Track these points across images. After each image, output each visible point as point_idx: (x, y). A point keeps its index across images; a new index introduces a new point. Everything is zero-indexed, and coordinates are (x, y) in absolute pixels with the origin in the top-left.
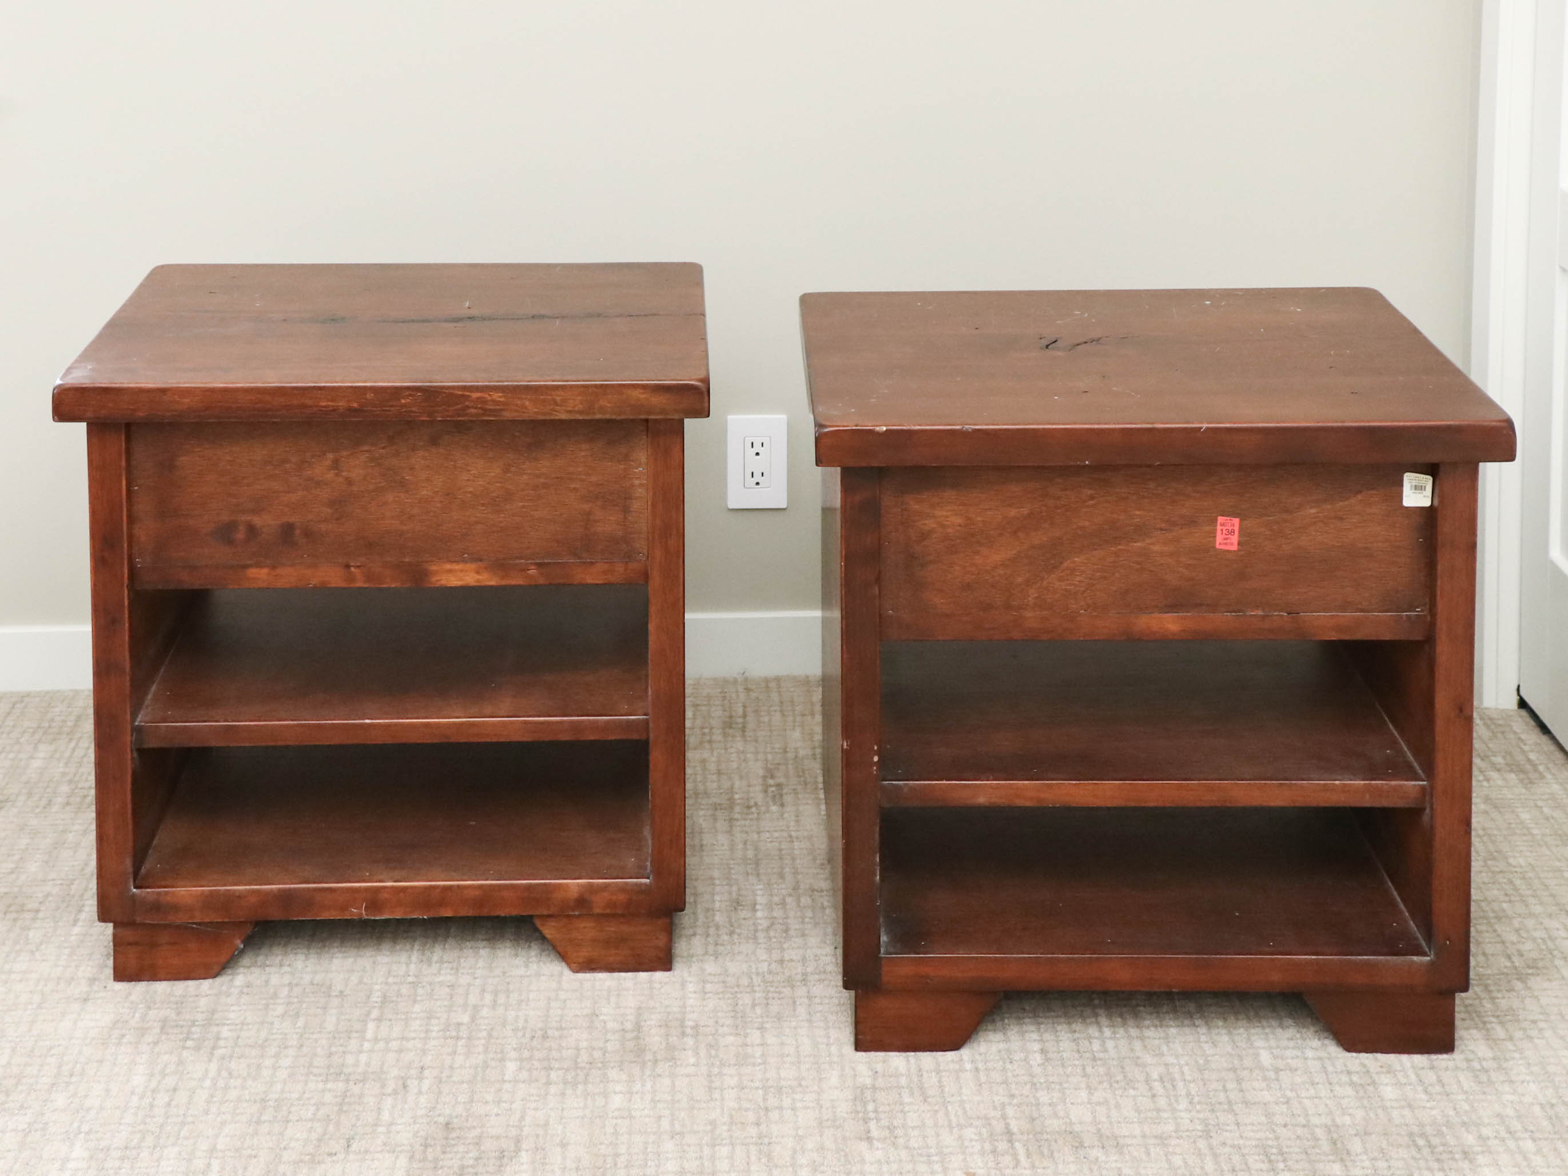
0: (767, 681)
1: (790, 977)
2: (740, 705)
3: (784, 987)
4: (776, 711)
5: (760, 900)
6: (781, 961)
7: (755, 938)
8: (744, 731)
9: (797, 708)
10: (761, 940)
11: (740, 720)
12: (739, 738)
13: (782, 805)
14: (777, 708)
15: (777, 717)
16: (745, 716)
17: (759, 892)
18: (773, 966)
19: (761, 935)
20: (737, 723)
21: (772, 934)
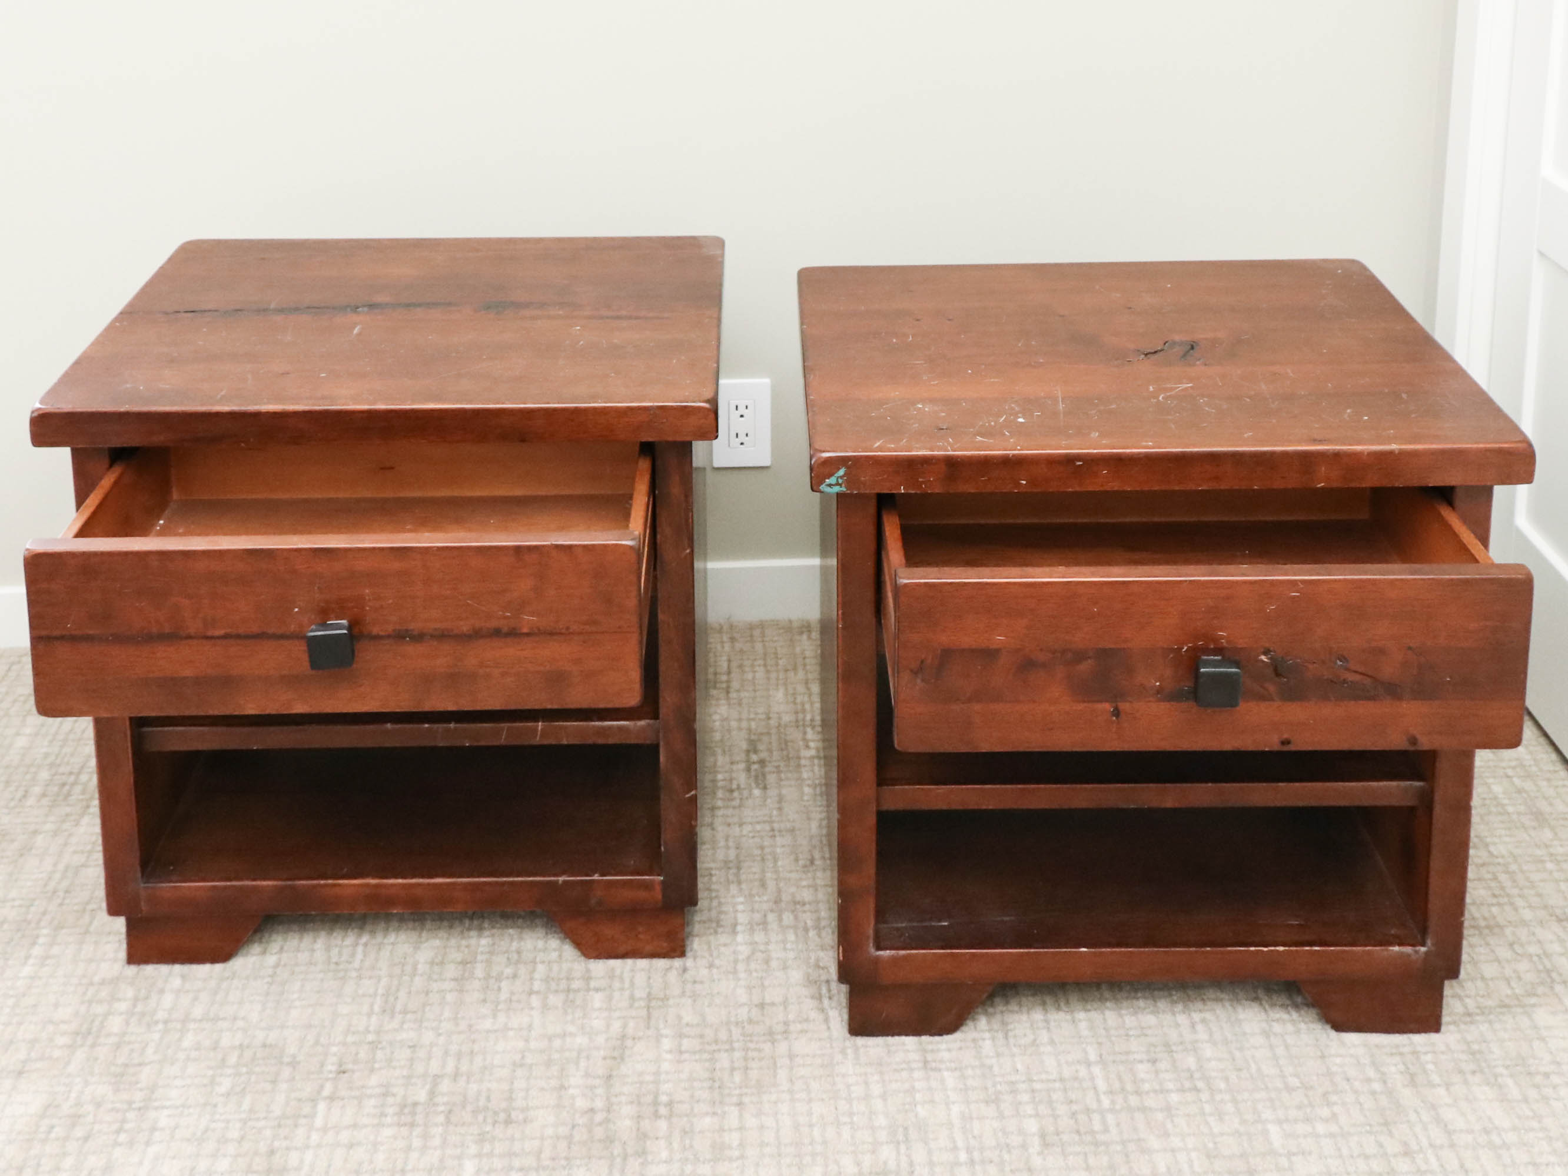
0: (751, 627)
1: (770, 1028)
2: (725, 658)
3: (765, 1042)
4: (759, 666)
5: (742, 918)
6: (762, 1006)
7: (735, 972)
8: (728, 692)
9: (780, 662)
10: (742, 975)
11: (724, 678)
12: (723, 702)
13: (765, 788)
14: (761, 662)
15: (760, 673)
16: (729, 673)
17: (740, 907)
18: (754, 1011)
19: (741, 967)
20: (722, 682)
21: (753, 966)
